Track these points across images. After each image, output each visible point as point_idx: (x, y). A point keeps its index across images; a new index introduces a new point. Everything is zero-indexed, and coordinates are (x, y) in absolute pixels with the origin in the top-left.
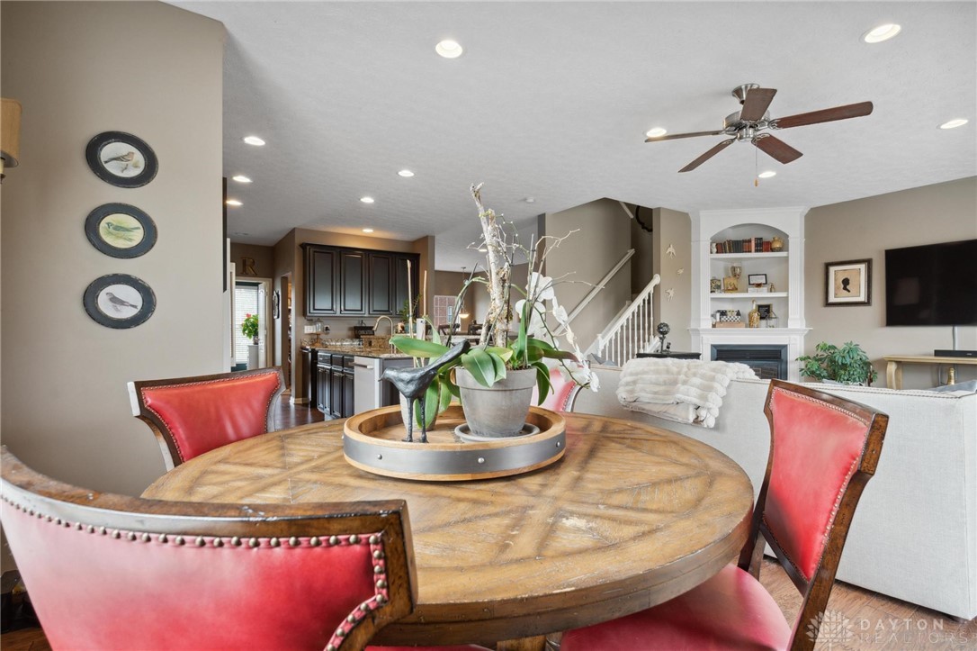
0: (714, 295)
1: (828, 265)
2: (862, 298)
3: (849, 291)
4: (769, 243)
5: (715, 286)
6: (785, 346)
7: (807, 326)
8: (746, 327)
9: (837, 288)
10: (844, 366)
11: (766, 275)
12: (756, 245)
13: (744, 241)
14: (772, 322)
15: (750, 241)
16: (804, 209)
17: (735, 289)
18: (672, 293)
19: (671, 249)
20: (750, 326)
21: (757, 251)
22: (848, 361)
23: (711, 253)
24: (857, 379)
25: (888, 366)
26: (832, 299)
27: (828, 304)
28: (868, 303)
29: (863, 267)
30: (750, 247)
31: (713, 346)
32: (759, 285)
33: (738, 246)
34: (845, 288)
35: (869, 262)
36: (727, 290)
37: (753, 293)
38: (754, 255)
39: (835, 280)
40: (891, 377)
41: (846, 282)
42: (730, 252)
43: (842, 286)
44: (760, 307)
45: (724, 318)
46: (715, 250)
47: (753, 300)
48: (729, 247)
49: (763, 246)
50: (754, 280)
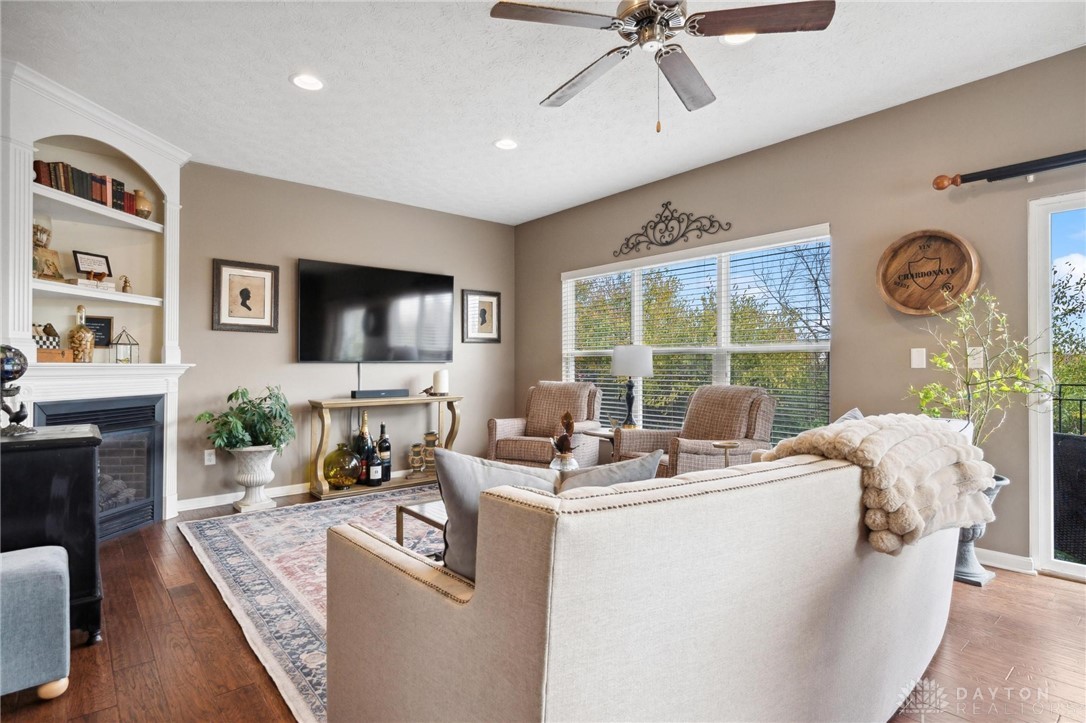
1: (219, 263)
2: (266, 322)
3: (249, 309)
4: (131, 197)
6: (161, 398)
9: (232, 303)
11: (106, 258)
12: (114, 194)
13: (93, 178)
15: (104, 182)
16: (185, 157)
27: (218, 326)
28: (272, 329)
29: (267, 276)
30: (103, 194)
31: (39, 406)
33: (83, 184)
34: (244, 304)
35: (275, 270)
36: (44, 276)
37: (83, 289)
38: (108, 211)
39: (230, 289)
41: (245, 295)
42: (67, 190)
43: (240, 300)
44: (93, 319)
47: (80, 302)
48: (66, 181)
49: (123, 198)
50: (86, 264)
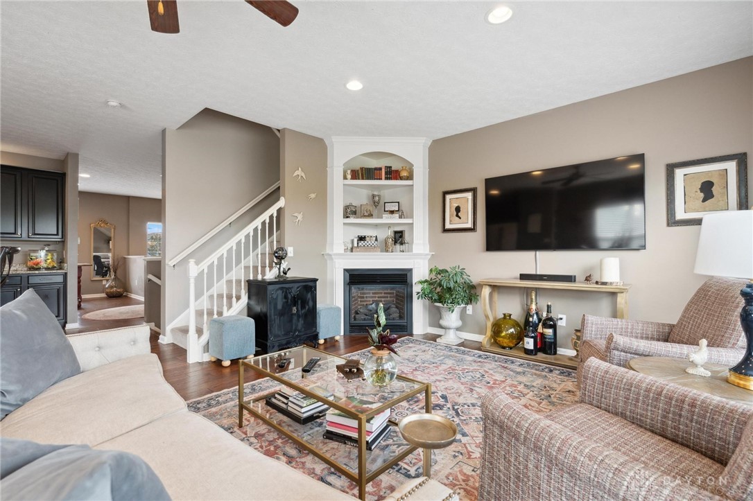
0: (348, 221)
1: (445, 193)
2: (469, 225)
3: (460, 218)
4: (397, 172)
5: (350, 212)
6: (410, 270)
7: (430, 251)
8: (381, 251)
9: (451, 216)
10: (449, 290)
11: (398, 202)
12: (386, 173)
13: (376, 169)
14: (403, 247)
15: (380, 169)
17: (370, 216)
18: (300, 217)
19: (299, 172)
20: (387, 251)
21: (387, 178)
22: (452, 285)
23: (345, 178)
24: (460, 302)
25: (483, 289)
26: (448, 226)
27: (445, 231)
28: (473, 230)
29: (469, 195)
30: (381, 175)
31: (346, 270)
32: (392, 212)
33: (369, 173)
34: (457, 216)
35: (474, 191)
36: (364, 216)
37: (387, 219)
38: (384, 182)
39: (450, 208)
40: (485, 300)
41: (458, 209)
42: (363, 179)
43: (455, 213)
44: (396, 232)
45: (361, 243)
46: (349, 176)
47: (389, 226)
48: (362, 175)
49: (392, 174)
50: (389, 207)
